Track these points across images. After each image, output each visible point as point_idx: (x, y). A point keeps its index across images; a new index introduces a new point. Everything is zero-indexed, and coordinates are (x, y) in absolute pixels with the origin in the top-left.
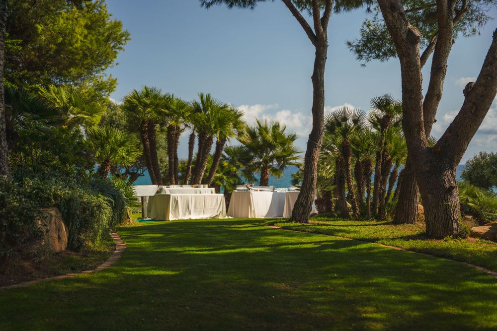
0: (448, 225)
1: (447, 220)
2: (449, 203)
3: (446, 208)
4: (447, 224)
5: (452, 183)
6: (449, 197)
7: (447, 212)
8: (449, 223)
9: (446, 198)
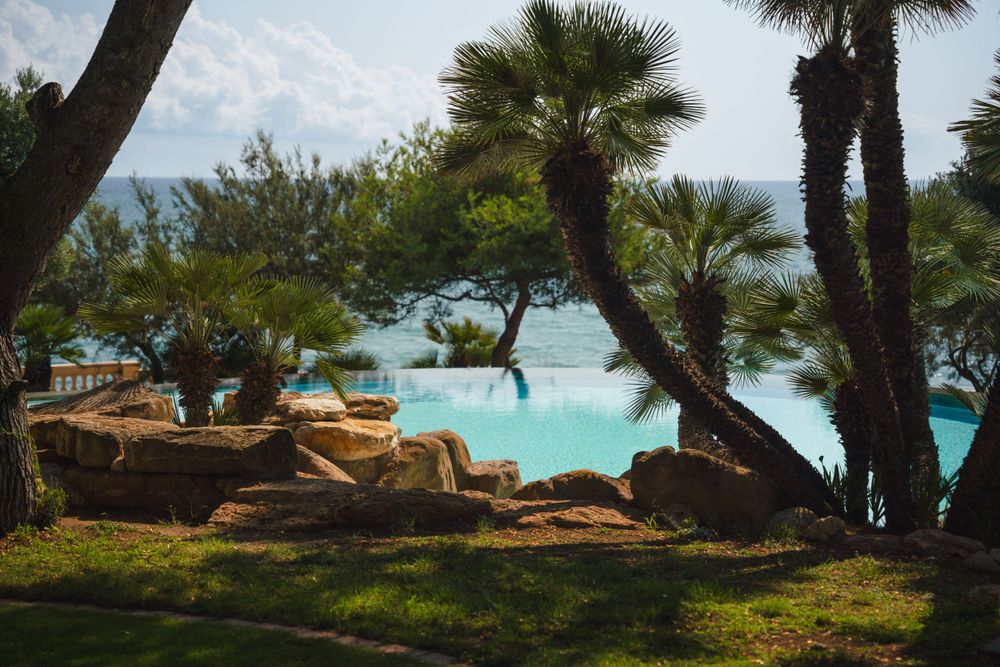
0: (15, 493)
1: (9, 479)
2: (14, 431)
3: (7, 446)
4: (11, 492)
5: (13, 370)
6: (13, 413)
7: (8, 458)
8: (16, 486)
9: (4, 417)
